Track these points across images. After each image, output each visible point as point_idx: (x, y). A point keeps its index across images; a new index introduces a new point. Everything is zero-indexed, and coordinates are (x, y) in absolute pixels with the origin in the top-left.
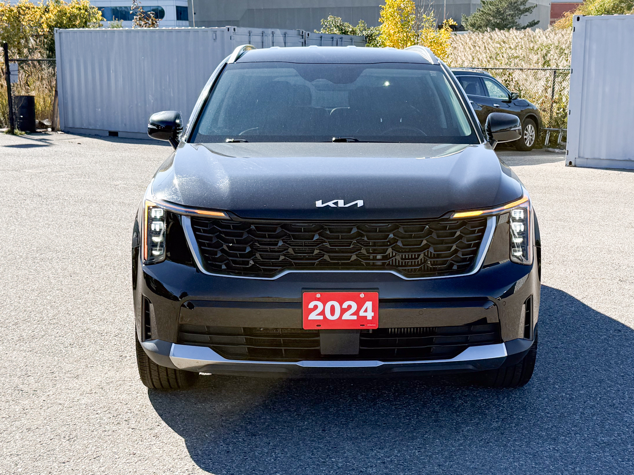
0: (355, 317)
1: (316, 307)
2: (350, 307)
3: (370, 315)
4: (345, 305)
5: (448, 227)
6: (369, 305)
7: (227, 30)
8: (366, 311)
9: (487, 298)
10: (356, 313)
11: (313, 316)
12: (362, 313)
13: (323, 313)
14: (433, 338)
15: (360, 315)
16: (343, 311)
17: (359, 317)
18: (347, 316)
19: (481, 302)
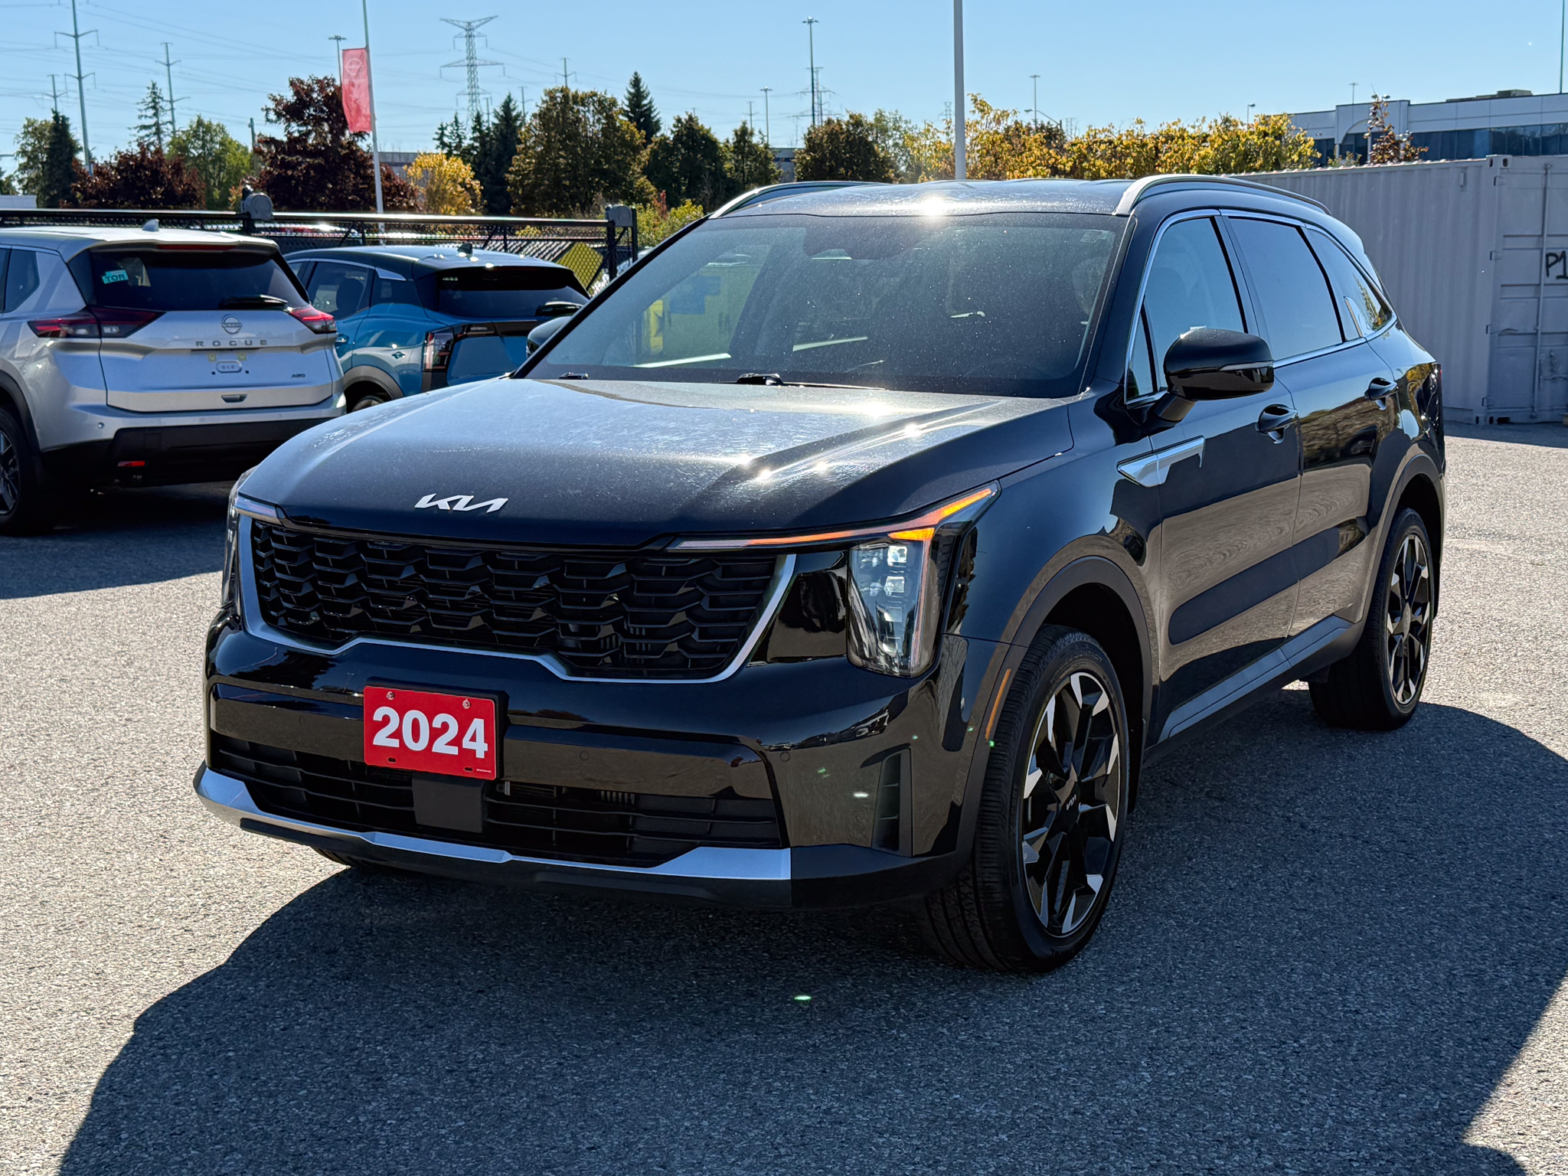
0: (454, 751)
1: (386, 720)
2: (445, 727)
3: (481, 748)
4: (437, 723)
5: (664, 569)
6: (478, 725)
7: (1489, 163)
8: (473, 739)
9: (737, 739)
10: (457, 741)
11: (381, 739)
12: (466, 743)
13: (397, 734)
14: (629, 816)
15: (464, 746)
16: (435, 734)
17: (461, 749)
18: (441, 746)
19: (724, 745)
